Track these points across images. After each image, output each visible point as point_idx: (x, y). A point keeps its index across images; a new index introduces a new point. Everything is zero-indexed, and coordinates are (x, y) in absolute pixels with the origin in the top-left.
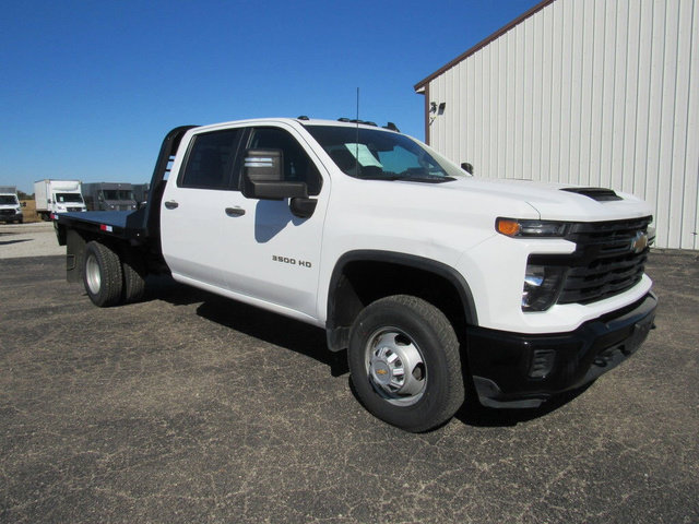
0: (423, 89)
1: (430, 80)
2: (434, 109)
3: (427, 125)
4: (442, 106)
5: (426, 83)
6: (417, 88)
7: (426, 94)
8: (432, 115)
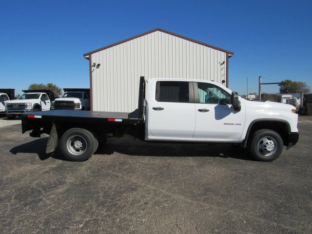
0: (88, 56)
1: (92, 53)
2: (94, 66)
3: (91, 72)
4: (99, 65)
5: (90, 54)
6: (85, 55)
7: (89, 59)
8: (93, 68)
